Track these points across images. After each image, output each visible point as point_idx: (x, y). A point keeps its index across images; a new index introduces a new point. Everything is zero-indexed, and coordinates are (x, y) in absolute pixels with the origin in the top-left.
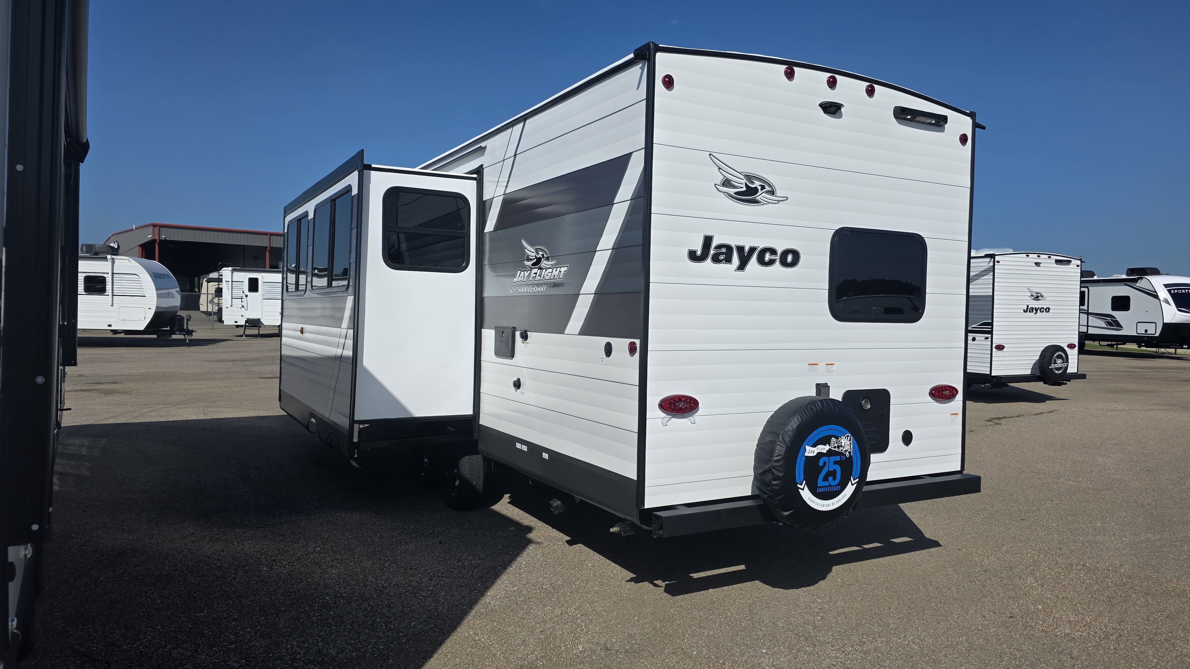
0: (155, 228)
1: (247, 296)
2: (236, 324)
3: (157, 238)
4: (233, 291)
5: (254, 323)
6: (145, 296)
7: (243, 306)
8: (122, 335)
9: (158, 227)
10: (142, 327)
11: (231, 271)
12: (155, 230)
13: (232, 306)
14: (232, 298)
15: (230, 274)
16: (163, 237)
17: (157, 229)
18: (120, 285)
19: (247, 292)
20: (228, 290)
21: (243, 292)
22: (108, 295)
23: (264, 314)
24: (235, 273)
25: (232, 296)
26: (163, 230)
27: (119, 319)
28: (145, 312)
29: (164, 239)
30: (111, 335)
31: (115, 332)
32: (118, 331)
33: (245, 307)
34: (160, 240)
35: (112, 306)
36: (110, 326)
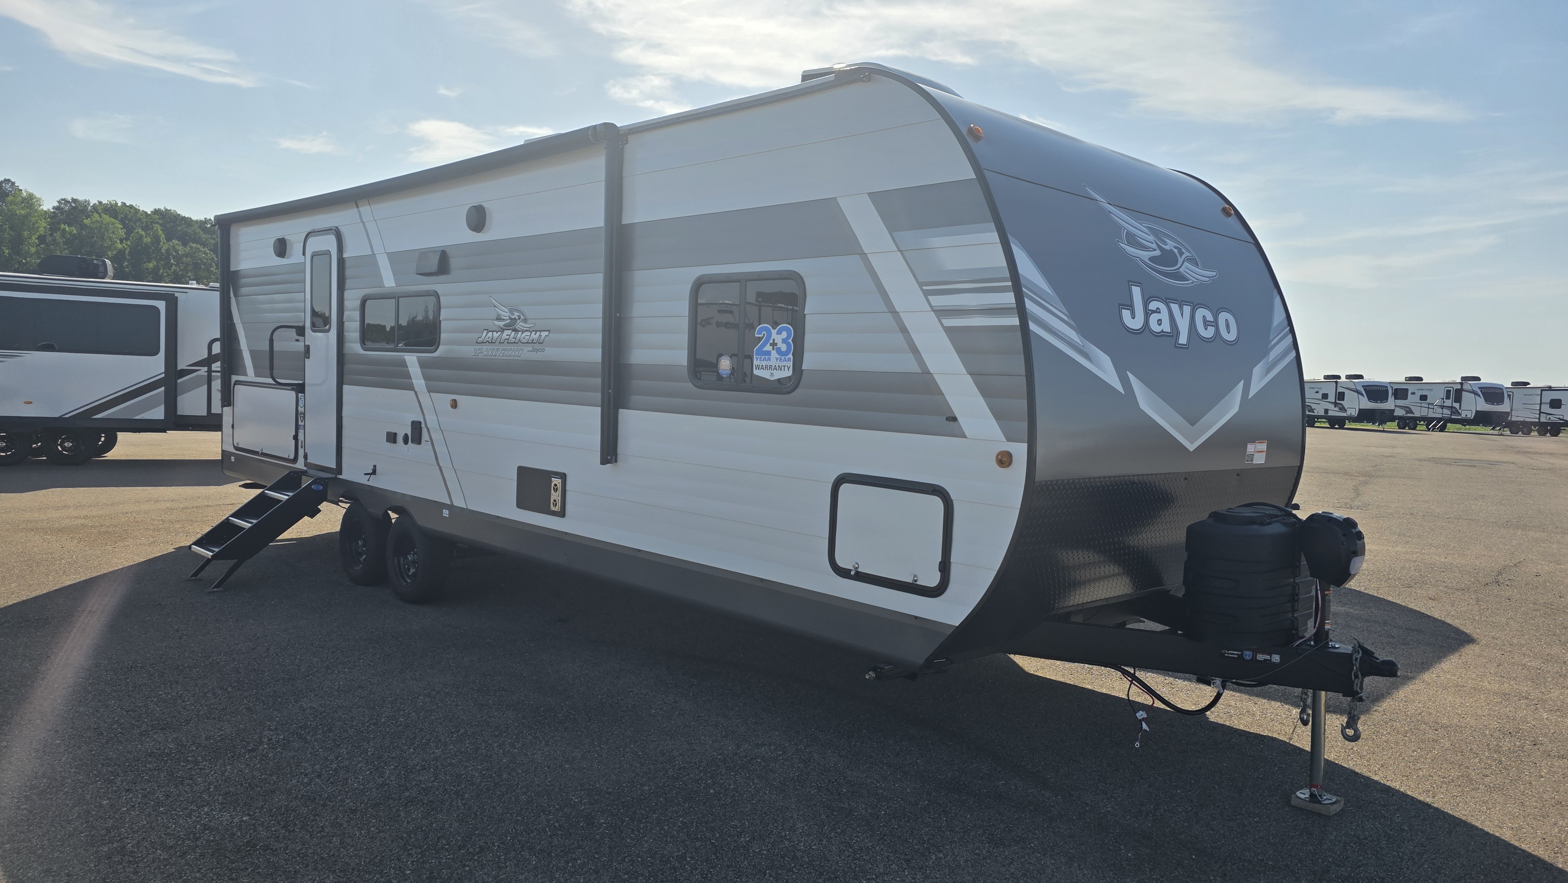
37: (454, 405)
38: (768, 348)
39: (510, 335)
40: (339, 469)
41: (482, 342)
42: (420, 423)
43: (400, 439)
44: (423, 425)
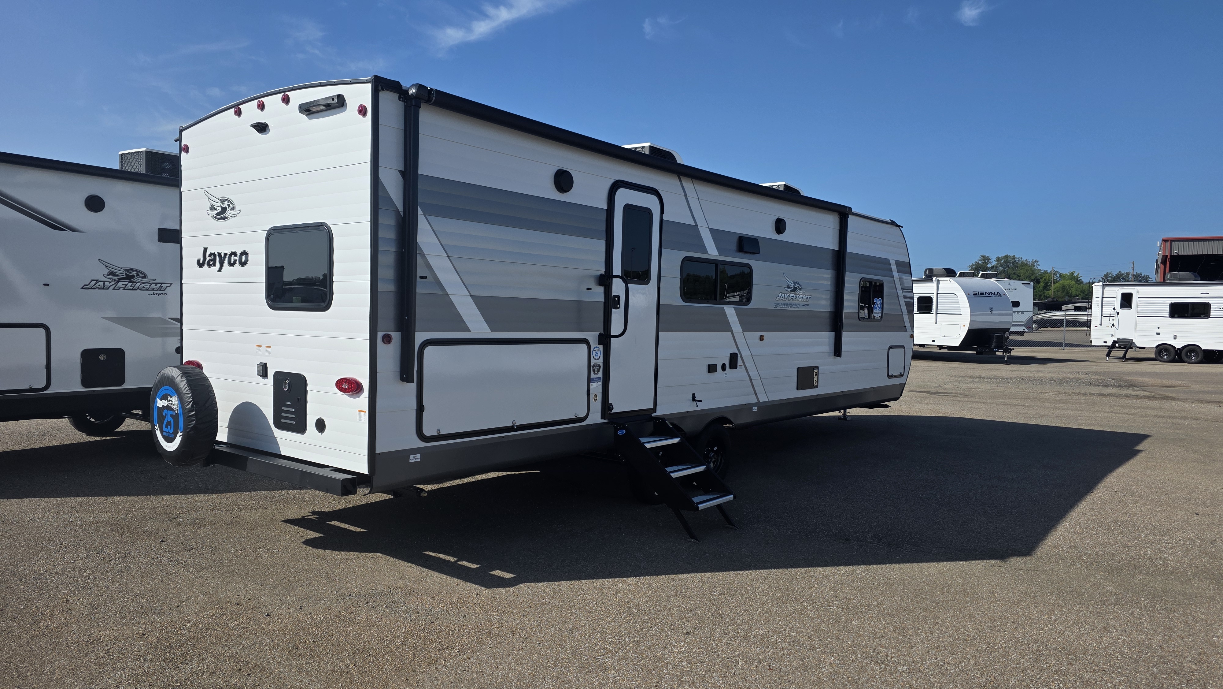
0: (1167, 243)
1: (1118, 314)
2: (1105, 344)
3: (1168, 253)
4: (1103, 309)
5: (1126, 345)
6: (961, 314)
7: (1113, 325)
8: (946, 351)
9: (1170, 241)
10: (957, 344)
11: (1101, 287)
12: (1166, 246)
13: (1101, 325)
14: (1102, 316)
15: (1101, 290)
16: (1176, 251)
17: (1168, 244)
18: (942, 304)
19: (1118, 309)
20: (1098, 305)
21: (1114, 309)
22: (933, 314)
23: (1137, 334)
24: (1107, 289)
25: (1102, 314)
26: (1175, 244)
27: (941, 336)
28: (961, 329)
29: (1176, 254)
30: (937, 350)
31: (940, 347)
32: (943, 347)
33: (1116, 325)
34: (1171, 256)
35: (936, 323)
36: (934, 341)
37: (762, 338)
38: (877, 306)
39: (793, 296)
40: (654, 410)
41: (779, 300)
42: (737, 354)
43: (719, 368)
44: (739, 355)
